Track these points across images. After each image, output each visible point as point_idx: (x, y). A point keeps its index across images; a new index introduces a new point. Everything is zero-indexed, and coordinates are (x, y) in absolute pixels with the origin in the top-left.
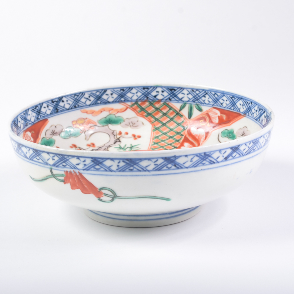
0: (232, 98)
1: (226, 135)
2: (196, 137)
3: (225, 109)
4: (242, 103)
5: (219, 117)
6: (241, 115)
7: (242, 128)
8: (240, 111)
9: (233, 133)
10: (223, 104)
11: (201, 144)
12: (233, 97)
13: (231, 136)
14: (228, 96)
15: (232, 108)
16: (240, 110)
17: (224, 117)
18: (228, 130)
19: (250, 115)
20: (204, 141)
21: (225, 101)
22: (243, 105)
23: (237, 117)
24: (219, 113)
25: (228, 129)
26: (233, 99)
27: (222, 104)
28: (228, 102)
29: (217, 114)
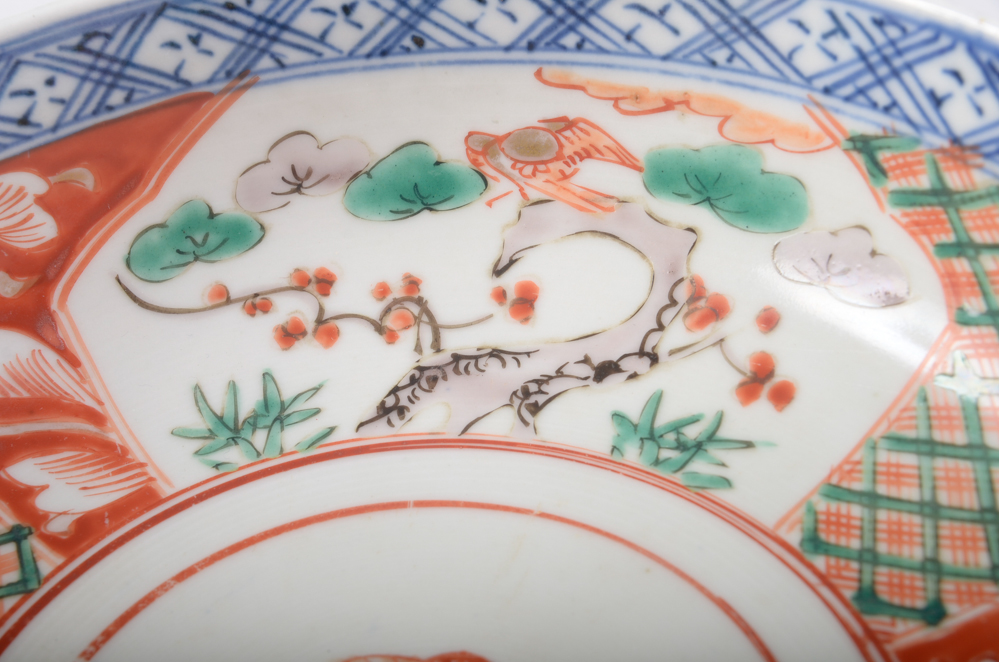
0: (80, 48)
1: (171, 257)
2: (13, 395)
3: (63, 132)
4: (179, 33)
5: (41, 200)
6: (208, 96)
7: (264, 159)
8: (187, 84)
9: (212, 215)
10: (35, 118)
11: (89, 402)
12: (89, 36)
13: (214, 240)
14: (52, 49)
15: (117, 97)
16: (185, 74)
17: (85, 178)
18: (162, 226)
19: (292, 56)
20: (83, 379)
21: (44, 94)
22: (195, 40)
23: (177, 124)
24: (33, 183)
25: (158, 220)
26: (95, 44)
27: (24, 121)
28: (65, 86)
29: (21, 193)
